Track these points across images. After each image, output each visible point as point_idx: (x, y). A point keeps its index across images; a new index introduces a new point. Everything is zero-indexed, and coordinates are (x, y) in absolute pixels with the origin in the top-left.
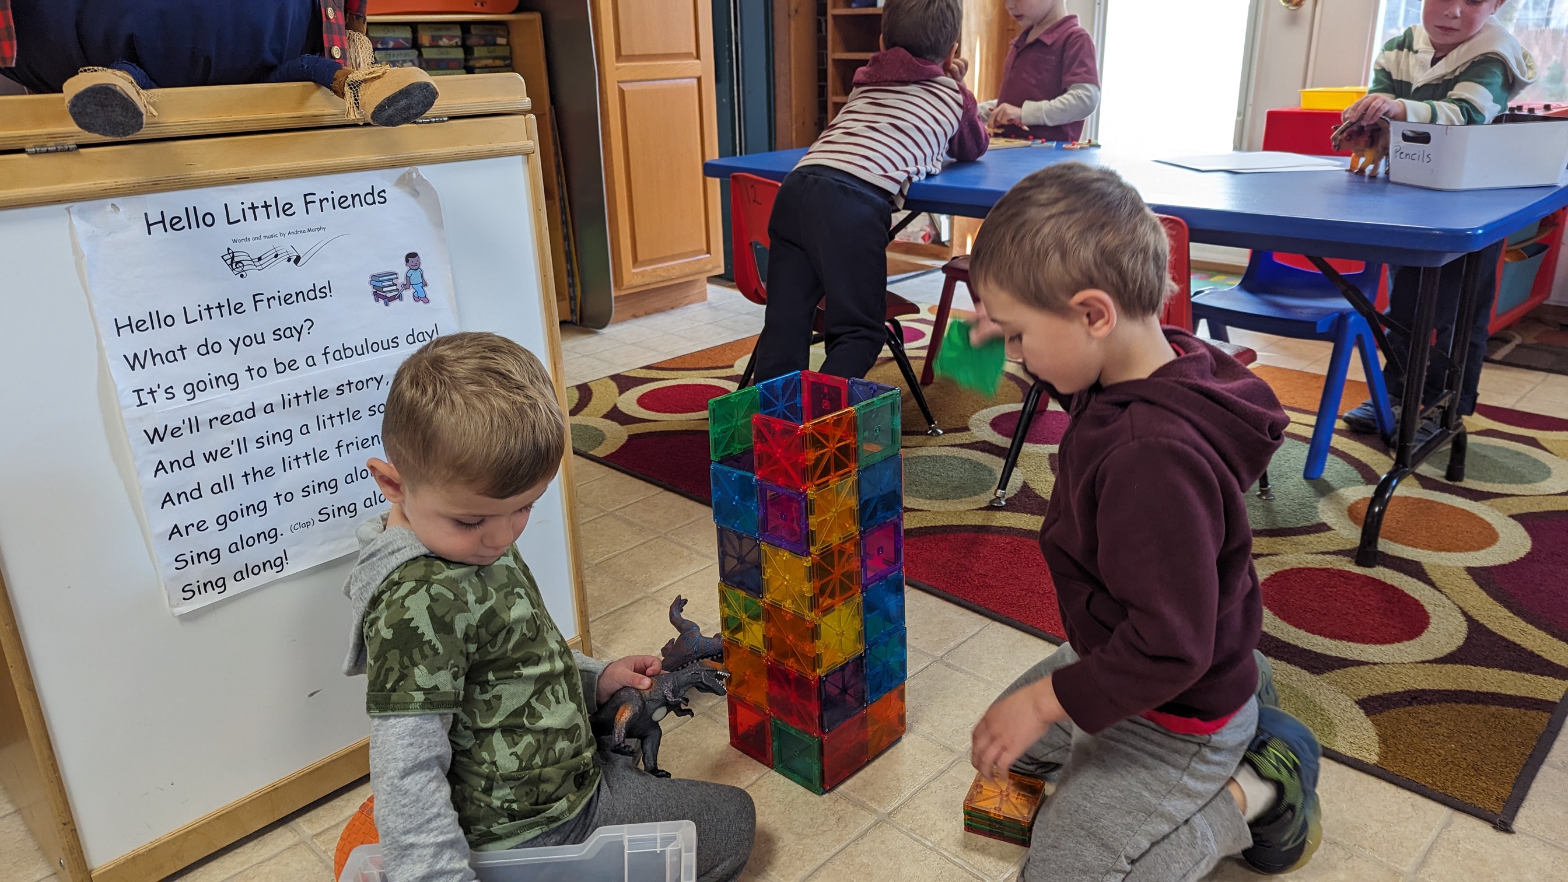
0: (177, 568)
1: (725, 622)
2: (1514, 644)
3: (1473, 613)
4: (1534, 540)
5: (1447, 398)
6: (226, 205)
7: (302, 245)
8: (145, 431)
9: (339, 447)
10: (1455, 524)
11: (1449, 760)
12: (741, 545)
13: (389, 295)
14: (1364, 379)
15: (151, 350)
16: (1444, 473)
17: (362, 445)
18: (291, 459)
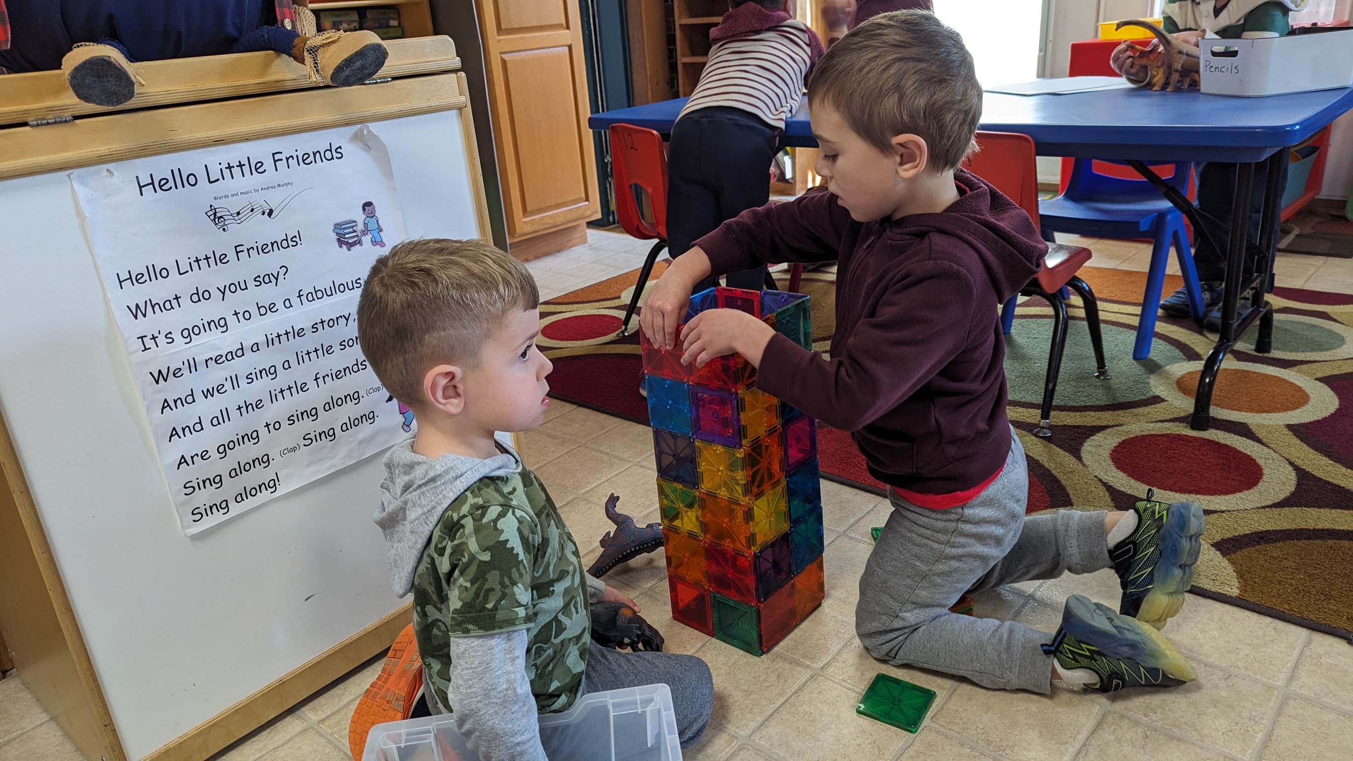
0: (186, 494)
1: (664, 512)
2: (1339, 486)
3: (1299, 463)
4: (1340, 399)
5: (1258, 280)
6: (206, 166)
7: (274, 199)
8: (151, 373)
9: (316, 379)
10: (1270, 389)
11: (1301, 588)
12: (675, 443)
13: (350, 241)
14: (1180, 273)
15: (150, 300)
16: (1253, 347)
17: (336, 376)
18: (277, 392)
